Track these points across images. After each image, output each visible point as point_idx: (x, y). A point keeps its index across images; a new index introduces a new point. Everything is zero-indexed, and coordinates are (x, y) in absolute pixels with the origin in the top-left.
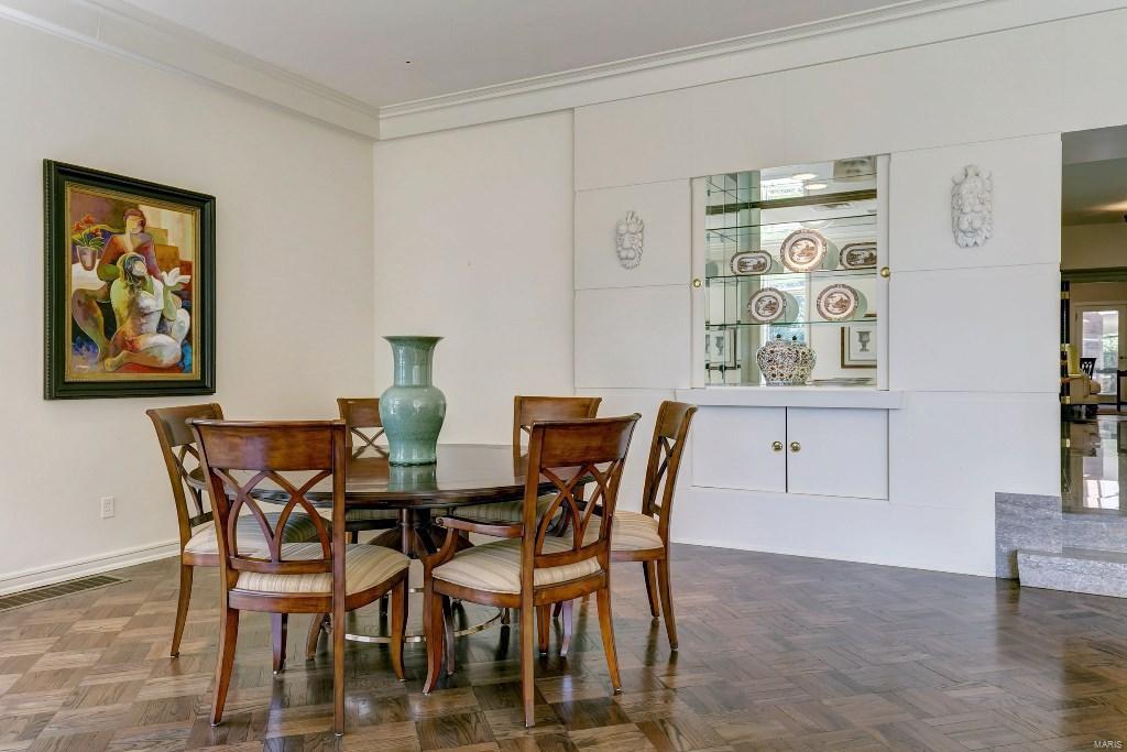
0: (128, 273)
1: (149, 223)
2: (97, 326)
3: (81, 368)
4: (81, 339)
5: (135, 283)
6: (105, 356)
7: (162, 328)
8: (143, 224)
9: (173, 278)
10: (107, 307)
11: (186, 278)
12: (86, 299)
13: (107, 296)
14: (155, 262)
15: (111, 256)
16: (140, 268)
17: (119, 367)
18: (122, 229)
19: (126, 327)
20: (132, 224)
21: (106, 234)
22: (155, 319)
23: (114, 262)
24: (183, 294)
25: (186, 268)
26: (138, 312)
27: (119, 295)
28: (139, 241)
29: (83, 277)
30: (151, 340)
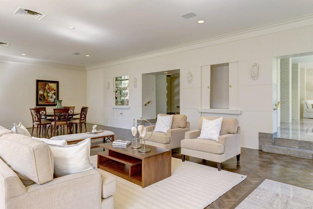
0: (47, 92)
1: (50, 85)
2: (42, 98)
3: (40, 103)
4: (40, 100)
5: (48, 93)
6: (44, 101)
7: (51, 98)
8: (49, 86)
9: (53, 92)
10: (44, 96)
11: (55, 92)
12: (41, 95)
13: (44, 94)
14: (50, 90)
15: (44, 90)
16: (48, 91)
17: (45, 103)
18: (46, 86)
19: (46, 98)
20: (47, 86)
21: (44, 87)
22: (50, 97)
23: (45, 90)
24: (54, 94)
25: (55, 90)
26: (48, 96)
27: (45, 94)
28: (48, 88)
29: (41, 92)
30: (50, 99)
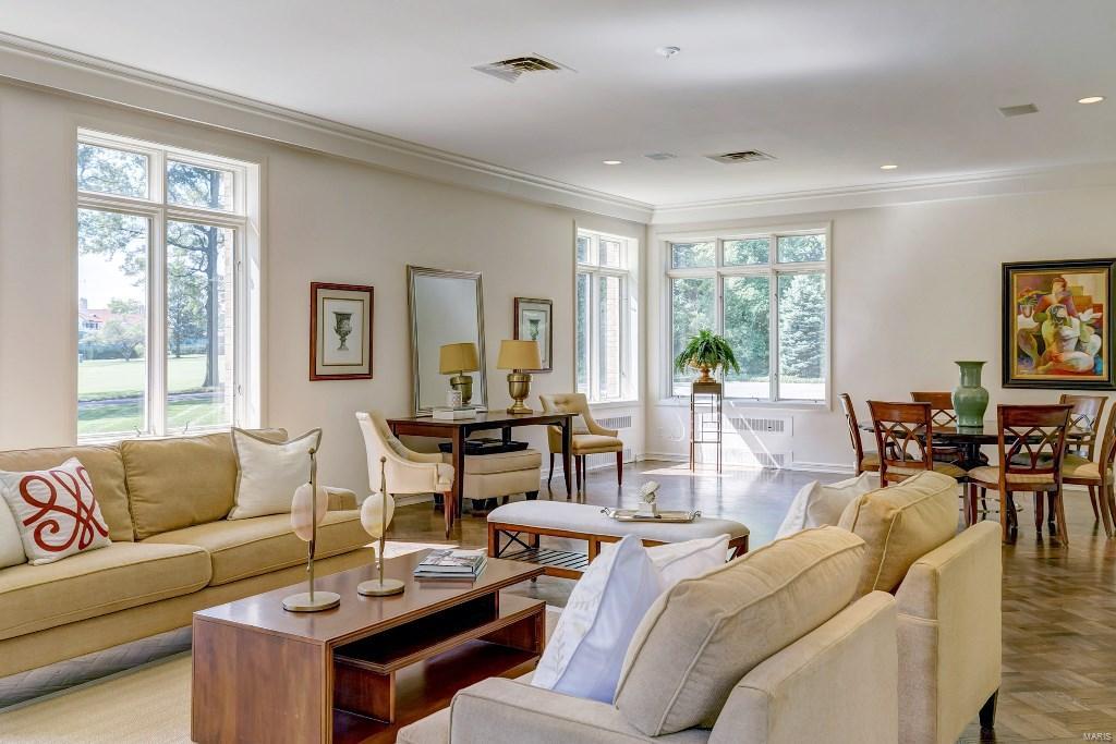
0: (1054, 316)
1: (1069, 285)
2: (1032, 348)
3: (1021, 371)
4: (1023, 356)
5: (1059, 322)
6: (1038, 365)
7: (1079, 346)
8: (1064, 286)
9: (1088, 315)
10: (1040, 338)
11: (1098, 315)
12: (1025, 334)
13: (1040, 330)
14: (1073, 307)
15: (1042, 307)
16: (1062, 313)
17: (1048, 372)
18: (1049, 291)
19: (1052, 348)
20: (1057, 287)
21: (1039, 296)
22: (1074, 342)
23: (1044, 311)
24: (1096, 326)
25: (1098, 308)
26: (1060, 339)
27: (1047, 330)
28: (1061, 296)
29: (1024, 322)
30: (1070, 355)
